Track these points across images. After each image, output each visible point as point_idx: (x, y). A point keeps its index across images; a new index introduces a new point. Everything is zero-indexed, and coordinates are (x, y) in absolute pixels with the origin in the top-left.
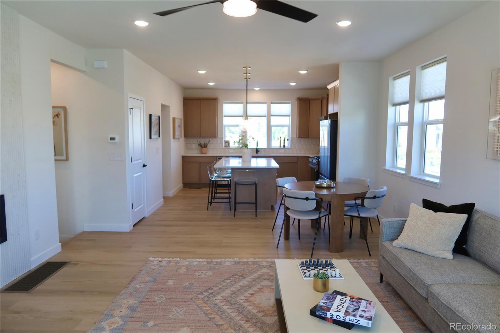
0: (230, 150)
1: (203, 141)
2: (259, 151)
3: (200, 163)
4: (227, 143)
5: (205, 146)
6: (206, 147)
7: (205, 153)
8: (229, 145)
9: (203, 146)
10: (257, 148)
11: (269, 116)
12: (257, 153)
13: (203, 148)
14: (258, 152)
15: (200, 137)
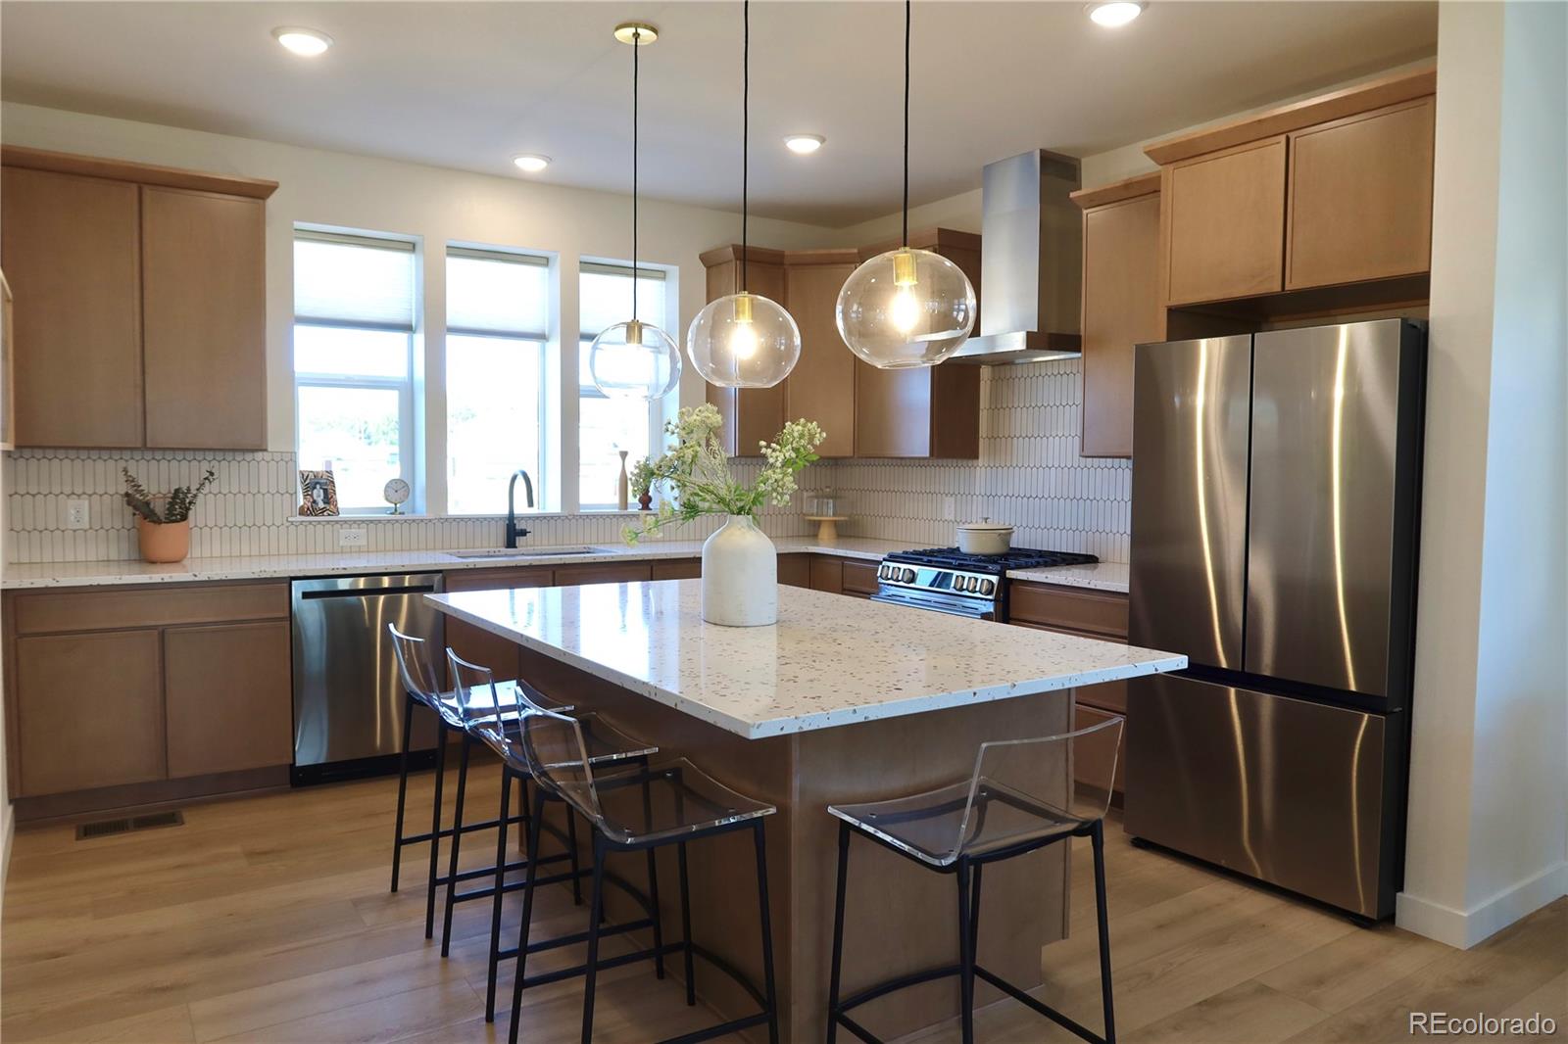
0: (344, 532)
1: (158, 479)
2: (524, 533)
3: (162, 633)
4: (321, 488)
5: (179, 508)
6: (184, 517)
7: (175, 562)
8: (329, 497)
9: (160, 507)
10: (511, 517)
11: (573, 335)
12: (511, 543)
13: (159, 522)
14: (520, 540)
15: (145, 448)
